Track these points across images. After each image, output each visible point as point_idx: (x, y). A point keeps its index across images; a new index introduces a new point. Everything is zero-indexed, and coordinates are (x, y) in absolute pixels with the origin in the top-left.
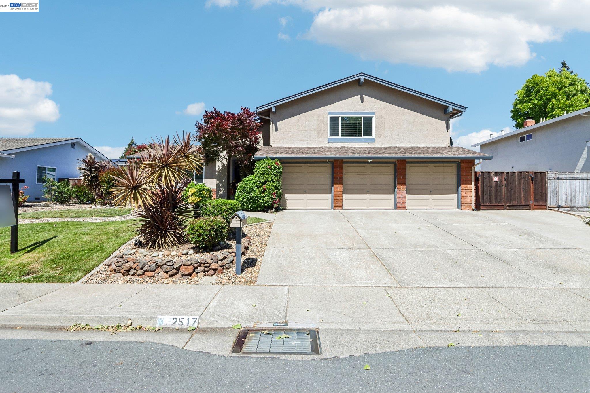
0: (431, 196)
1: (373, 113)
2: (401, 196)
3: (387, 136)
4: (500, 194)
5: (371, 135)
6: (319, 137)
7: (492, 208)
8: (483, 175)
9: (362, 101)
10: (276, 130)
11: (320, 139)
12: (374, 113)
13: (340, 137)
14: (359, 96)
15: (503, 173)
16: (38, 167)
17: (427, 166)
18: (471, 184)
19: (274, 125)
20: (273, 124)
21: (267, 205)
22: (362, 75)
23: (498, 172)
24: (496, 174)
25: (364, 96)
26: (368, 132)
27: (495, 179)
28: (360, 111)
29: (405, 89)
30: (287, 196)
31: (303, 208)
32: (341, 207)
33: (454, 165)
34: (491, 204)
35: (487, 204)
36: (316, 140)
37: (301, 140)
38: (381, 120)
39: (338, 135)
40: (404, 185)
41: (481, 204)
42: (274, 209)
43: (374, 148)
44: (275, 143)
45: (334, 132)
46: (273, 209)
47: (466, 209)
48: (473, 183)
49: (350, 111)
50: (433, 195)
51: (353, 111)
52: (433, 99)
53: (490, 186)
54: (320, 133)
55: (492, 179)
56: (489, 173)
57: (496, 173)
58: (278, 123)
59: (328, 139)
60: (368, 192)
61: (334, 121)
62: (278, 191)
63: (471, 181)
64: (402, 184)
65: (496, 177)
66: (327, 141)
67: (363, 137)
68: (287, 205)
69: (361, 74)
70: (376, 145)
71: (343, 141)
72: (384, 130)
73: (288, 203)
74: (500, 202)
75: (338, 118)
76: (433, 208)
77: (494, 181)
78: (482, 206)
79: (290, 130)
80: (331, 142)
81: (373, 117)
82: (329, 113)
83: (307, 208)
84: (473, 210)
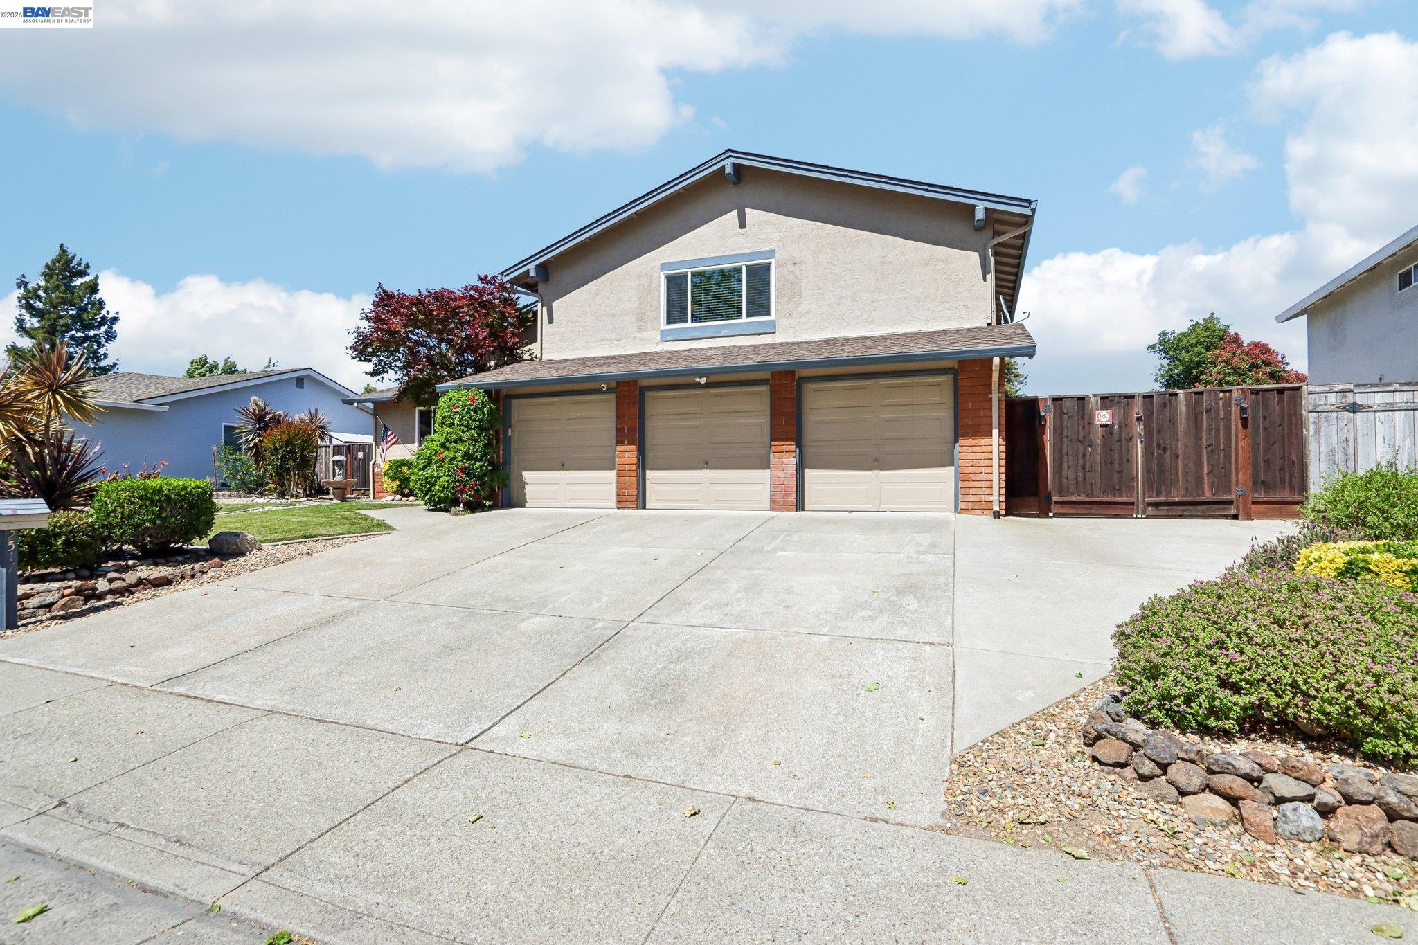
0: (876, 472)
1: (772, 253)
2: (781, 474)
3: (809, 312)
4: (1121, 464)
5: (768, 313)
6: (640, 329)
7: (1093, 511)
8: (1061, 407)
9: (742, 225)
10: (551, 321)
11: (643, 334)
12: (774, 251)
13: (689, 324)
14: (735, 213)
15: (1130, 397)
16: (225, 426)
17: (864, 388)
18: (990, 435)
19: (545, 309)
20: (542, 306)
21: (442, 495)
22: (730, 156)
23: (1113, 396)
24: (1106, 401)
25: (747, 210)
26: (760, 305)
27: (1104, 417)
28: (736, 252)
29: (846, 173)
30: (527, 475)
31: (558, 504)
32: (641, 503)
33: (946, 379)
34: (1086, 499)
35: (1074, 498)
36: (635, 338)
37: (602, 340)
38: (791, 268)
39: (686, 321)
40: (789, 443)
41: (1055, 498)
42: (461, 506)
43: (774, 346)
44: (548, 353)
45: (675, 313)
46: (459, 506)
47: (973, 512)
48: (995, 432)
49: (713, 255)
50: (881, 469)
51: (722, 254)
52: (927, 190)
53: (1086, 441)
54: (642, 318)
55: (1092, 417)
56: (1081, 399)
57: (1104, 398)
58: (555, 304)
59: (662, 331)
60: (707, 465)
61: (675, 283)
62: (475, 464)
63: (991, 425)
64: (787, 440)
65: (1104, 412)
66: (658, 338)
67: (745, 319)
68: (527, 497)
69: (727, 155)
70: (779, 338)
71: (697, 334)
72: (800, 295)
73: (529, 491)
74: (1120, 491)
75: (685, 276)
76: (883, 507)
77: (1099, 423)
78: (1056, 502)
79: (579, 319)
80: (668, 338)
81: (770, 263)
82: (663, 267)
83: (568, 504)
84: (997, 515)
